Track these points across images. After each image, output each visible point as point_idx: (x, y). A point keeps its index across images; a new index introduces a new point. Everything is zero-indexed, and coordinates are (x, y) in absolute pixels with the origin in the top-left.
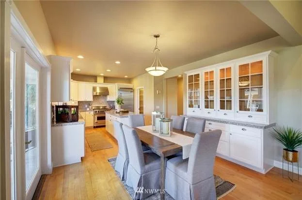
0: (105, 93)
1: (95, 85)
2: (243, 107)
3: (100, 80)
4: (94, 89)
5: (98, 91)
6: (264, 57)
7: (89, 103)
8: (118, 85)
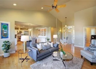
0: (21, 32)
1: (18, 30)
2: (41, 35)
3: (19, 29)
4: (18, 31)
5: (19, 32)
6: (46, 28)
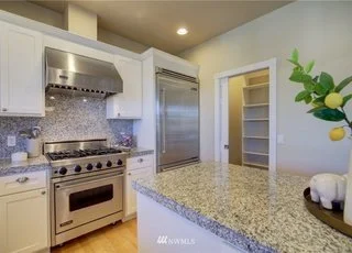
4: (52, 59)
5: (72, 68)
7: (25, 127)
8: (155, 56)
